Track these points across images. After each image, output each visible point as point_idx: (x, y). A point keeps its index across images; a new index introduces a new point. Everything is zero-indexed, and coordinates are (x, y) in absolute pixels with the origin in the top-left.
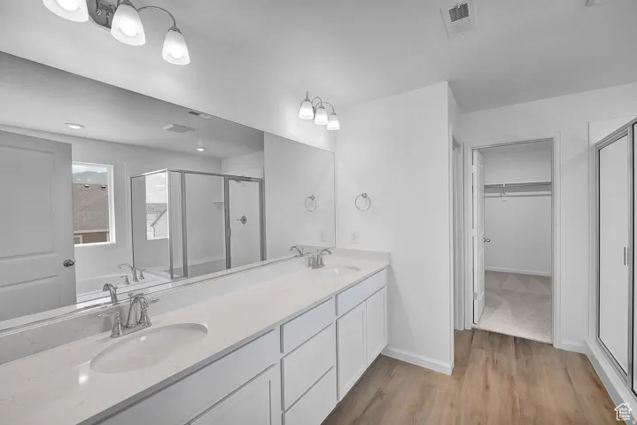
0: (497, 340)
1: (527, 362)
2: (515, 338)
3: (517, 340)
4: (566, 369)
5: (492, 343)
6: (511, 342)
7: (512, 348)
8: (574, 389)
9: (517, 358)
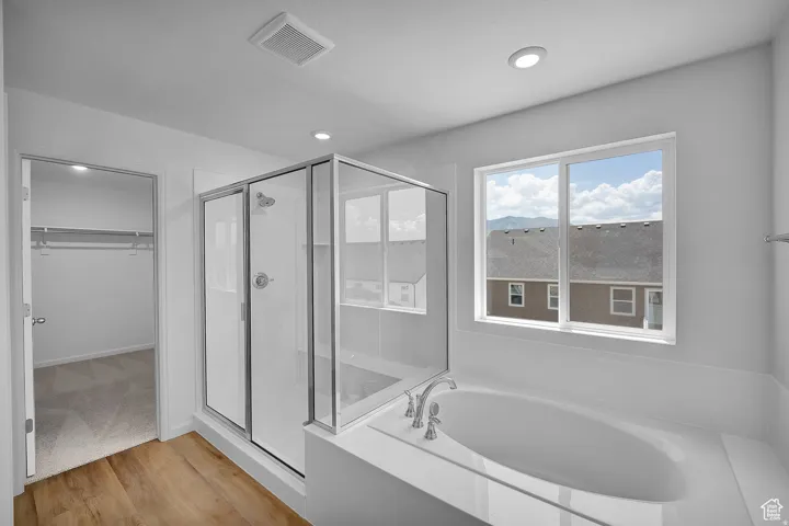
0: (83, 480)
1: (142, 483)
2: (109, 459)
3: (114, 459)
4: (185, 460)
5: (75, 489)
6: (106, 467)
7: (112, 476)
8: (202, 477)
9: (126, 487)
